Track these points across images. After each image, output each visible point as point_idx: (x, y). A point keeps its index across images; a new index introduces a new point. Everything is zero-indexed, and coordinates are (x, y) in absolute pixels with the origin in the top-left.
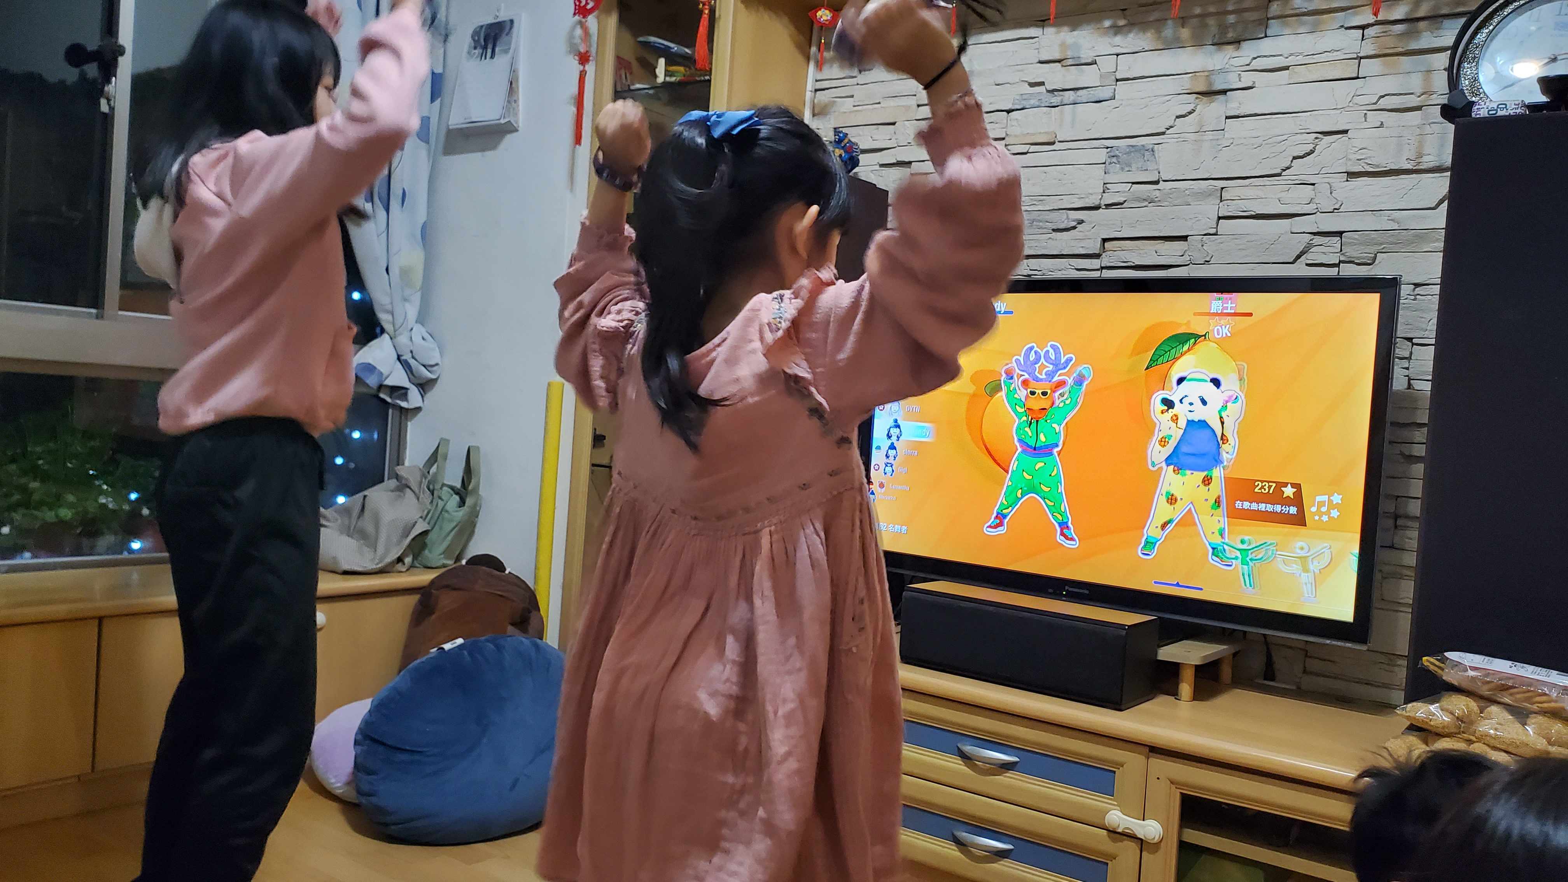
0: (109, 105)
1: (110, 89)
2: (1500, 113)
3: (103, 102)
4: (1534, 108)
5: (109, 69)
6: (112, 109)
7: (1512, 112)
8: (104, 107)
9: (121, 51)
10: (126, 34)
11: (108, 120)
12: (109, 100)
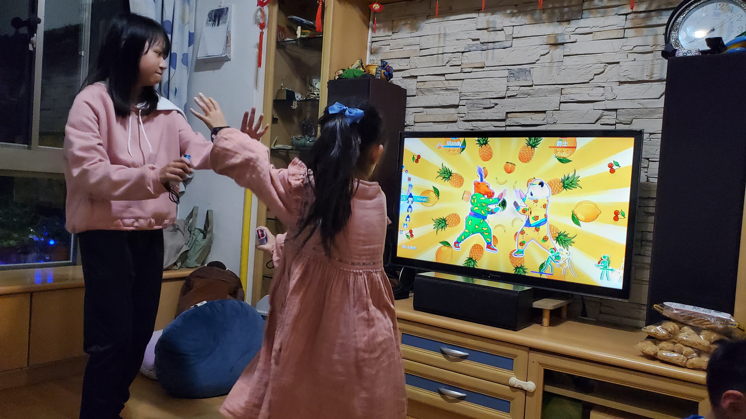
0: (33, 47)
1: (33, 39)
2: (688, 55)
3: (30, 45)
4: (704, 52)
5: (33, 30)
6: (34, 49)
7: (694, 55)
8: (31, 48)
9: (39, 21)
10: (41, 13)
11: (33, 54)
12: (33, 45)
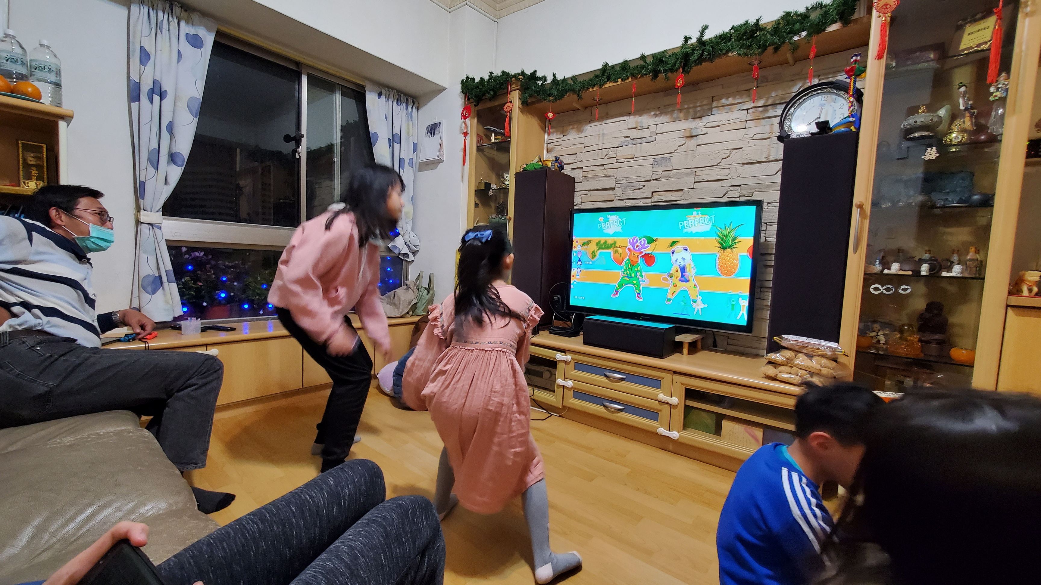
0: (299, 155)
1: (299, 150)
2: (801, 136)
3: (297, 154)
4: (813, 134)
5: (298, 143)
6: (300, 157)
7: (805, 136)
8: (298, 157)
9: (302, 136)
10: (304, 131)
11: (299, 160)
12: (299, 154)
